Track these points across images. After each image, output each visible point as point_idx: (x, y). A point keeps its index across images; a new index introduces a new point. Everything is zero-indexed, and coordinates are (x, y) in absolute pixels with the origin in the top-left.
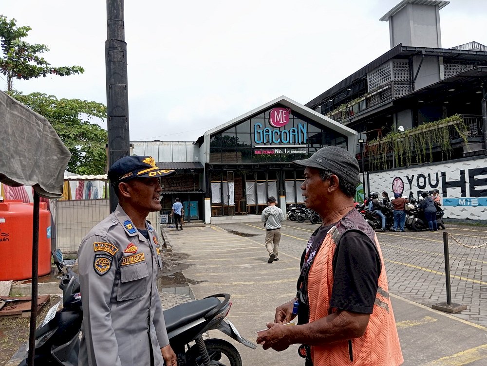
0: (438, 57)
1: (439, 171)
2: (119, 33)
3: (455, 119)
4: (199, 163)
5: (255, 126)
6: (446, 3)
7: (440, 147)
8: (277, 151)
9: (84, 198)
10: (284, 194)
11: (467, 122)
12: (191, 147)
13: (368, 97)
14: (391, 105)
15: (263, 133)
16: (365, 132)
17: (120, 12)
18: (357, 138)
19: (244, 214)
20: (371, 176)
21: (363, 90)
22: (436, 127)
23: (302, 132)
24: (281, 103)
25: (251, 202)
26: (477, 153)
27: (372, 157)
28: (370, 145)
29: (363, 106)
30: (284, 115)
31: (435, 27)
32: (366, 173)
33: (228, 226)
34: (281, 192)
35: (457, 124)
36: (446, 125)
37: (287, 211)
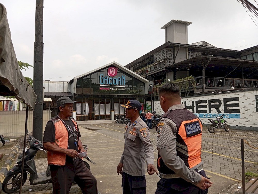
0: (186, 48)
1: (183, 101)
2: (41, 39)
3: (191, 78)
4: (70, 93)
5: (100, 76)
6: (190, 23)
7: (184, 90)
8: (111, 89)
9: (8, 110)
10: (114, 110)
11: (196, 79)
12: (66, 84)
13: (154, 64)
14: (164, 69)
15: (104, 79)
16: (153, 81)
17: (42, 30)
18: (149, 84)
19: (93, 120)
20: (155, 102)
21: (153, 61)
22: (183, 81)
23: (123, 80)
24: (113, 65)
25: (96, 114)
26: (199, 94)
27: (156, 93)
28: (155, 88)
29: (152, 69)
30: (115, 71)
31: (185, 34)
32: (152, 101)
33: (85, 125)
34: (112, 109)
35: (191, 80)
36: (187, 80)
37: (115, 118)
